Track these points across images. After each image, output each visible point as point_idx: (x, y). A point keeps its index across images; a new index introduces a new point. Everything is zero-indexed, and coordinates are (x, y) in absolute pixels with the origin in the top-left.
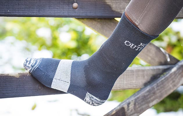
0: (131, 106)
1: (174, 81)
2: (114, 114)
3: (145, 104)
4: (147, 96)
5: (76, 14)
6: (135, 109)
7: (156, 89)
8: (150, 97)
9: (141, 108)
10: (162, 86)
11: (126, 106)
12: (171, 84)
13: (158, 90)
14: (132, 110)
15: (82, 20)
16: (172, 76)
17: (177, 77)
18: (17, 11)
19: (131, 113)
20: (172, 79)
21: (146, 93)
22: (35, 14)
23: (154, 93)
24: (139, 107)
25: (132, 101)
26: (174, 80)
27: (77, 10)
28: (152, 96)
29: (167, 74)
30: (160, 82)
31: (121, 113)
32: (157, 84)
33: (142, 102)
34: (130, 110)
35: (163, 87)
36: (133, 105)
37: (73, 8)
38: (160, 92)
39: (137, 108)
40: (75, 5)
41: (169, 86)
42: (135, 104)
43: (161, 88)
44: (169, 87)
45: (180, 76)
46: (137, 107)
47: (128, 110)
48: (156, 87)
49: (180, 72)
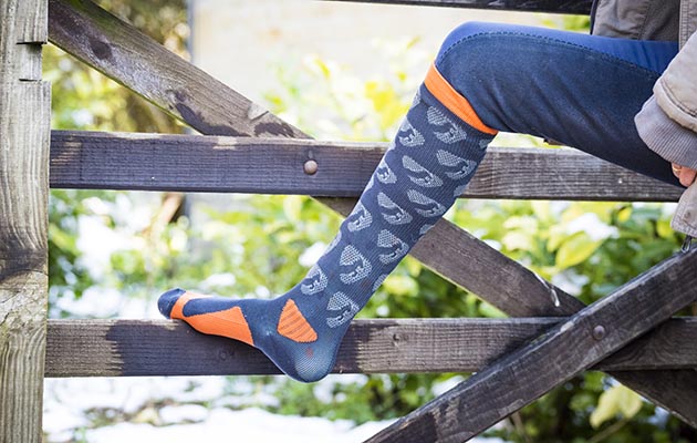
0: (451, 414)
1: (567, 357)
2: (406, 428)
3: (487, 410)
4: (493, 389)
5: (313, 187)
6: (460, 421)
7: (516, 374)
8: (502, 394)
9: (475, 419)
10: (533, 366)
11: (436, 412)
12: (559, 363)
13: (521, 375)
14: (453, 421)
15: (329, 201)
16: (561, 342)
17: (576, 345)
18: (173, 179)
19: (451, 429)
20: (562, 351)
21: (490, 380)
22: (214, 185)
23: (512, 383)
24: (472, 417)
25: (453, 399)
26: (568, 352)
27: (314, 177)
28: (507, 391)
29: (547, 338)
30: (526, 358)
31: (424, 427)
32: (521, 361)
33: (480, 403)
34: (448, 421)
35: (536, 369)
36: (456, 411)
37: (305, 172)
38: (528, 381)
39: (467, 418)
40: (311, 165)
41: (553, 366)
42: (460, 408)
43: (531, 371)
44: (553, 370)
45: (584, 342)
46: (467, 414)
47: (443, 421)
48: (518, 369)
49: (584, 334)
